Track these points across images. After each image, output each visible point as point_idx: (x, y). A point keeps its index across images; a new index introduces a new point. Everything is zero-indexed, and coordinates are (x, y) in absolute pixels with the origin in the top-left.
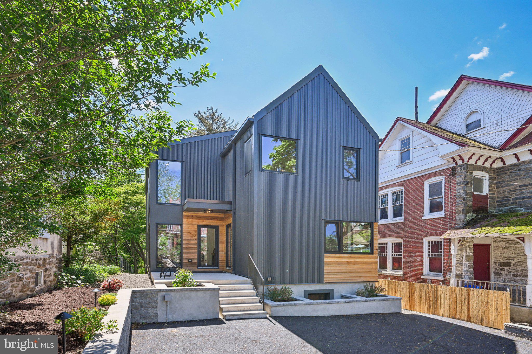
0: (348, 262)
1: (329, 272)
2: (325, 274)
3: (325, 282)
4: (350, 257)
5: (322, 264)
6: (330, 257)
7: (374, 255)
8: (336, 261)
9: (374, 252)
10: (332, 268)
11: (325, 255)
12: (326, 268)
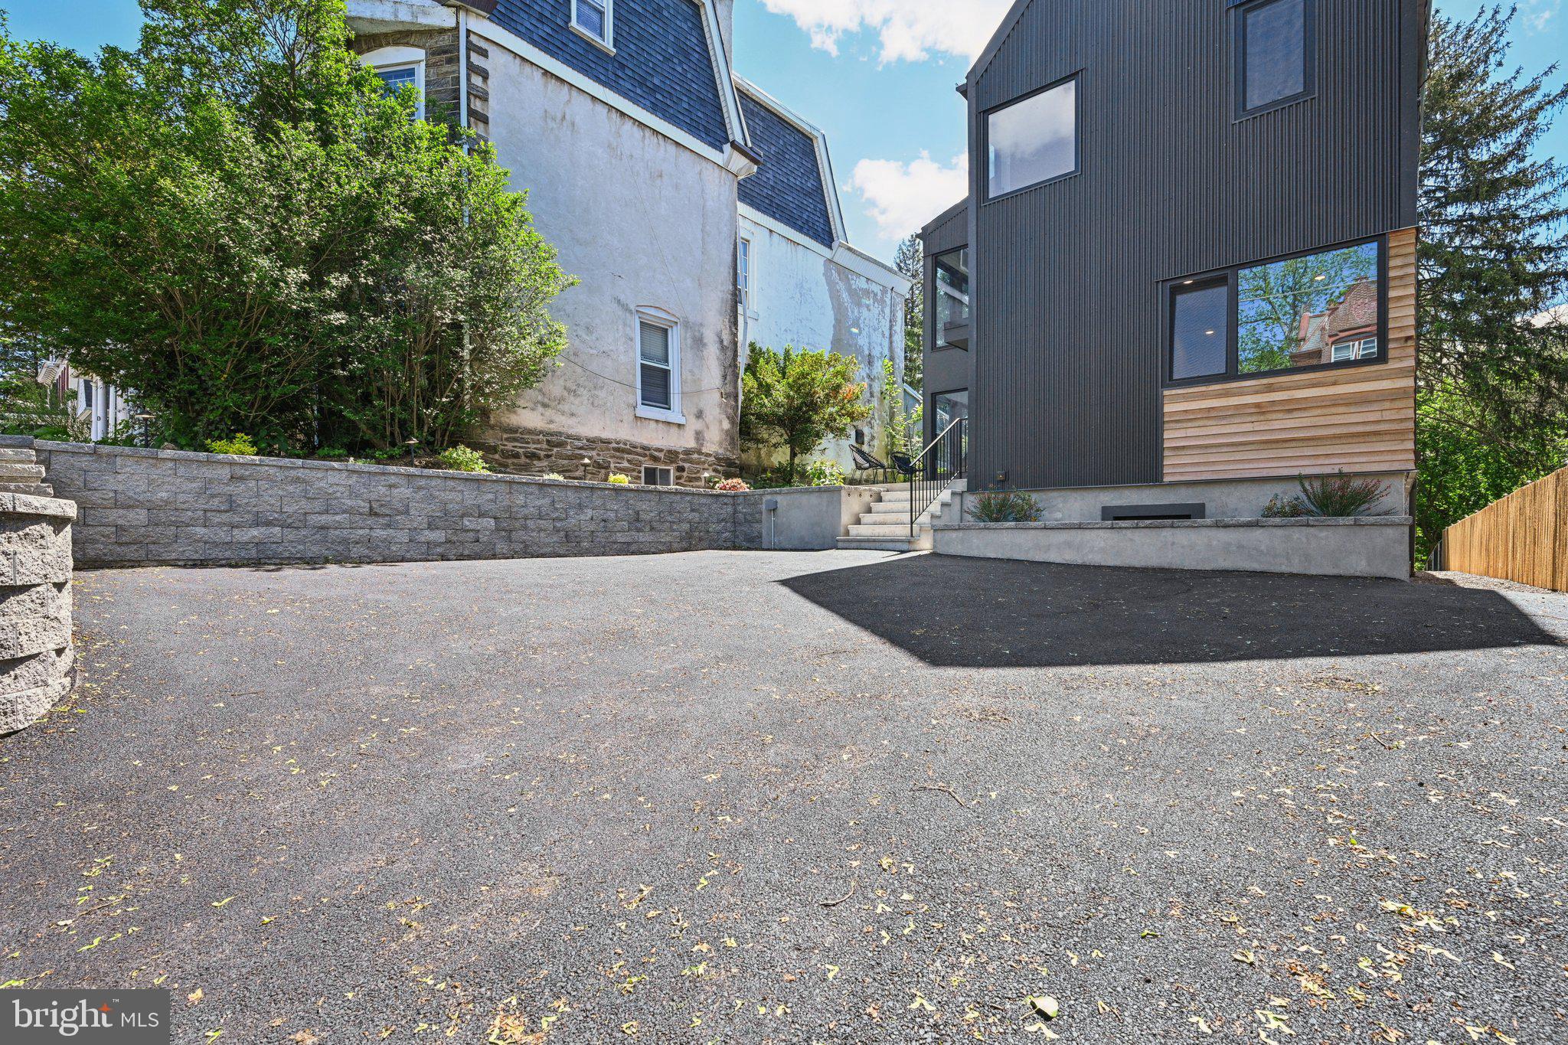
0: (1258, 405)
1: (1183, 447)
2: (1166, 453)
3: (1167, 479)
4: (1270, 389)
5: (1155, 423)
6: (1186, 398)
7: (1392, 365)
8: (1210, 409)
9: (1391, 354)
10: (1190, 432)
11: (1166, 393)
12: (1171, 436)
